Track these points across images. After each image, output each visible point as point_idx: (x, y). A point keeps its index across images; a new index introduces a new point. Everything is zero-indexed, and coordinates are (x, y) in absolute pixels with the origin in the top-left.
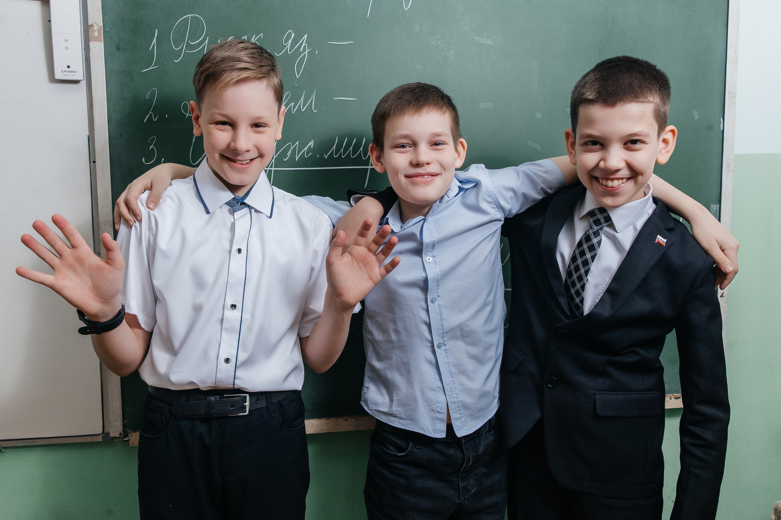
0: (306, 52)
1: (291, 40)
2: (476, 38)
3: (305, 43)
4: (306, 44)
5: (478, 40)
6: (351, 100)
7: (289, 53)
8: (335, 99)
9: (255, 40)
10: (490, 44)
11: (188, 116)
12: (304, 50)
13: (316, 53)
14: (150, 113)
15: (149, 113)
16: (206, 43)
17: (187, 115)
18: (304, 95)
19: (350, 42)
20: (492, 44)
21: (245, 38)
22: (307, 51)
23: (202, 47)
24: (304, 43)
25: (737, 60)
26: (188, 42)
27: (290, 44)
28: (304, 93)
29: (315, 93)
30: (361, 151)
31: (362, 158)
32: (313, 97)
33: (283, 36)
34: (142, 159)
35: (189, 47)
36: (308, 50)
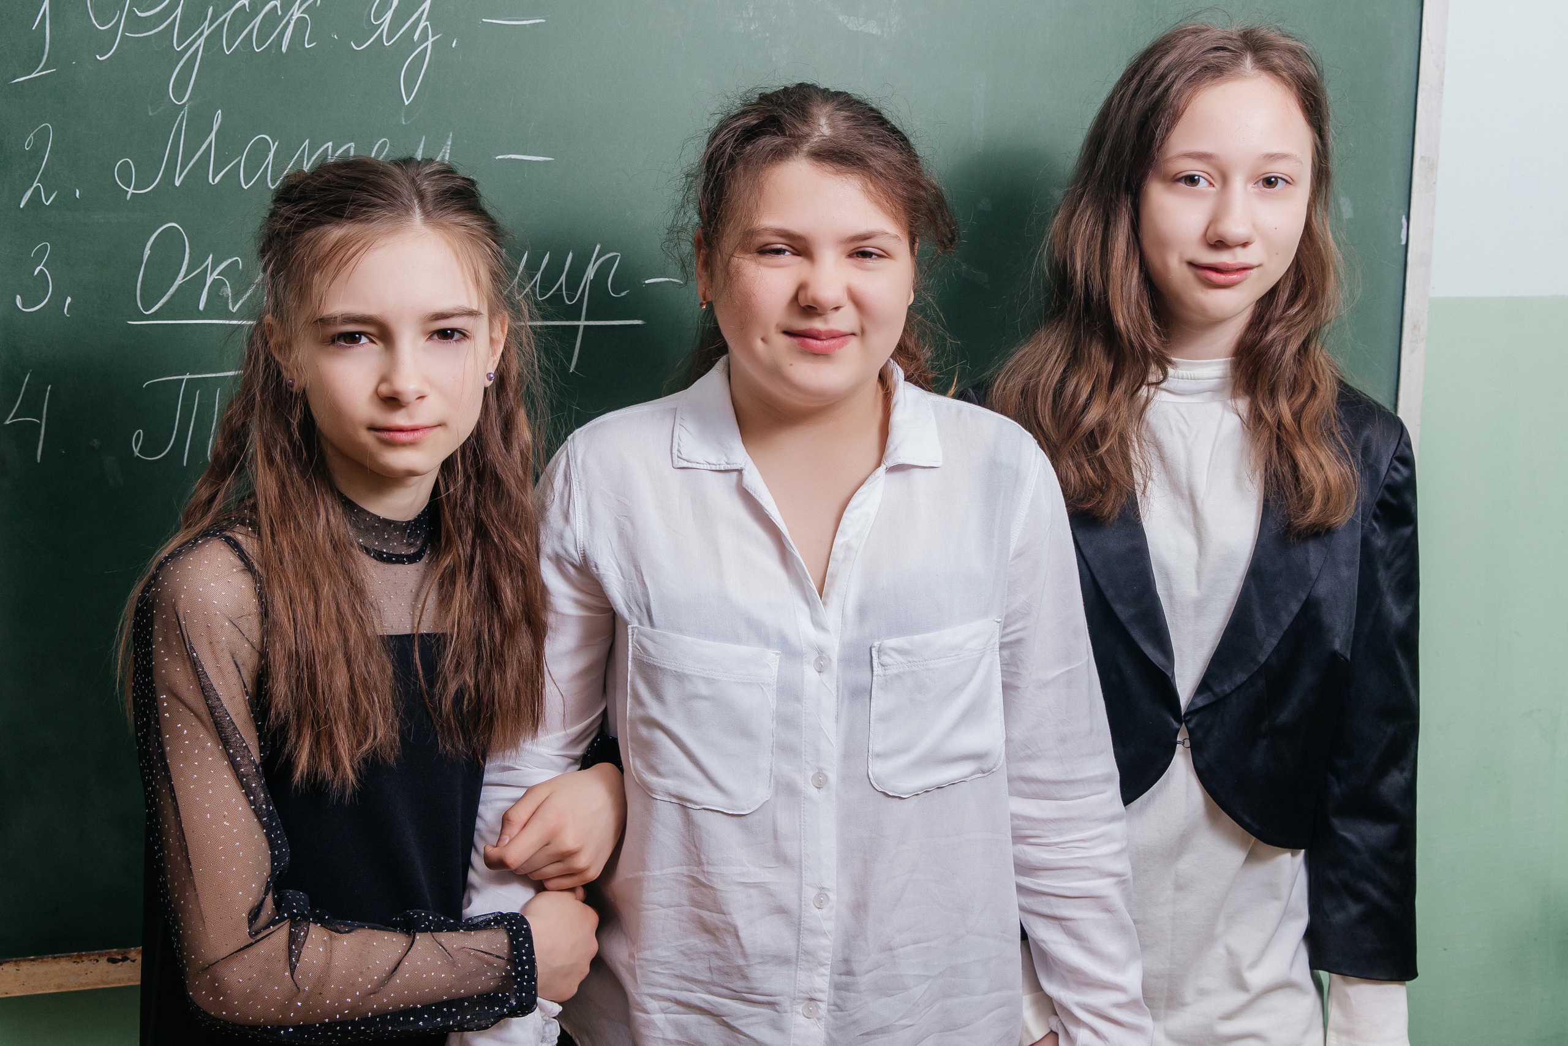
0: (429, 43)
1: (390, 14)
2: (840, 19)
3: (426, 21)
4: (428, 23)
5: (846, 21)
6: (539, 161)
7: (386, 44)
8: (500, 157)
9: (301, 10)
10: (874, 32)
11: (133, 193)
12: (424, 37)
13: (454, 45)
14: (35, 185)
15: (32, 186)
16: (176, 16)
17: (131, 191)
18: (422, 146)
19: (538, 21)
20: (879, 33)
21: (276, 6)
22: (431, 40)
23: (168, 25)
24: (422, 21)
25: (1442, 83)
26: (130, 11)
27: (388, 21)
28: (423, 143)
29: (449, 143)
30: (561, 284)
31: (564, 301)
32: (445, 152)
33: (370, 4)
34: (15, 298)
35: (135, 23)
36: (433, 37)
